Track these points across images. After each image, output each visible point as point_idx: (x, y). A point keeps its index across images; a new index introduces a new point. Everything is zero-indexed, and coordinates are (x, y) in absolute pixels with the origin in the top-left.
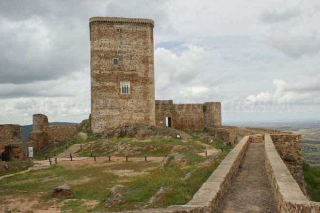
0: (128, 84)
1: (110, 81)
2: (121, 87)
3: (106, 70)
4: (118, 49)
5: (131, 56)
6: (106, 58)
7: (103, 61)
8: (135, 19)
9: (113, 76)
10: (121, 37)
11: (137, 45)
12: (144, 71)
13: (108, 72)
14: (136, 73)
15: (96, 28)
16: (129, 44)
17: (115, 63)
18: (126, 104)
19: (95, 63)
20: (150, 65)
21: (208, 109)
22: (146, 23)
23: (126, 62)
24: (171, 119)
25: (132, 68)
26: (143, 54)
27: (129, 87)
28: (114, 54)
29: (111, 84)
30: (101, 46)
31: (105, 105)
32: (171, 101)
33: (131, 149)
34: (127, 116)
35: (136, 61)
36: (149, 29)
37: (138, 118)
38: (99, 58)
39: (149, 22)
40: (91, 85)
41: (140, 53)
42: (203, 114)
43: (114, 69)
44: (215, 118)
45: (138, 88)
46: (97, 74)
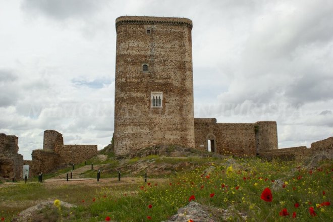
0: (160, 95)
1: (138, 91)
2: (152, 98)
3: (133, 78)
4: (149, 53)
5: (165, 61)
6: (134, 63)
7: (130, 67)
8: (170, 18)
9: (141, 86)
10: (152, 39)
11: (171, 48)
12: (180, 80)
13: (136, 81)
14: (170, 81)
15: (123, 29)
16: (162, 48)
17: (144, 70)
18: (157, 120)
19: (121, 69)
20: (188, 73)
21: (261, 130)
22: (182, 23)
23: (158, 68)
24: (215, 142)
25: (165, 76)
26: (179, 59)
27: (162, 98)
28: (144, 59)
29: (139, 94)
30: (128, 49)
31: (131, 121)
32: (214, 120)
33: (156, 167)
34: (159, 135)
35: (170, 67)
36: (186, 30)
37: (172, 137)
38: (126, 64)
39: (186, 22)
40: (116, 96)
41: (175, 57)
42: (254, 136)
43: (144, 76)
44: (270, 141)
45: (173, 100)
46: (122, 83)
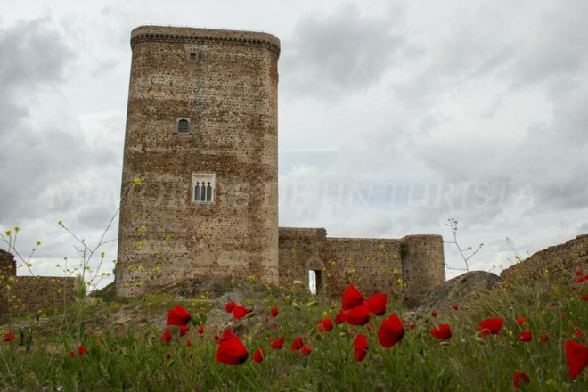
0: (211, 179)
1: (166, 171)
2: (194, 185)
3: (158, 144)
4: (192, 97)
5: (222, 113)
6: (161, 117)
7: (153, 123)
8: (235, 32)
9: (173, 160)
10: (200, 70)
11: (236, 88)
12: (251, 150)
13: (164, 150)
14: (231, 152)
15: (143, 50)
16: (219, 88)
17: (180, 130)
18: (203, 228)
19: (135, 127)
20: (267, 137)
21: (412, 251)
22: (259, 42)
23: (208, 127)
24: (323, 275)
25: (221, 141)
26: (250, 109)
27: (213, 186)
28: (180, 109)
29: (168, 177)
30: (150, 89)
31: (151, 229)
32: (322, 232)
34: (205, 258)
35: (233, 125)
36: (266, 56)
37: (232, 264)
38: (145, 117)
39: (267, 40)
40: (123, 179)
41: (242, 106)
42: (399, 264)
43: (179, 142)
44: (430, 273)
46: (136, 153)
